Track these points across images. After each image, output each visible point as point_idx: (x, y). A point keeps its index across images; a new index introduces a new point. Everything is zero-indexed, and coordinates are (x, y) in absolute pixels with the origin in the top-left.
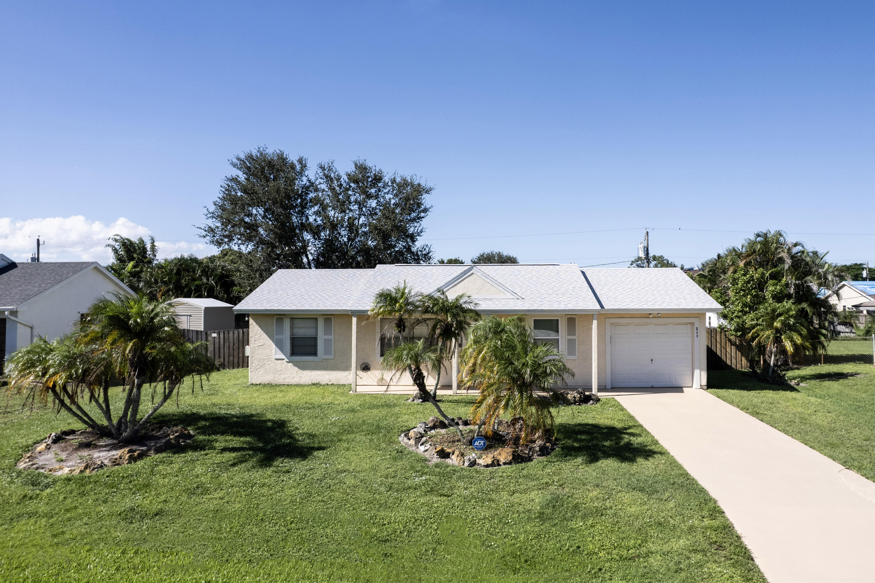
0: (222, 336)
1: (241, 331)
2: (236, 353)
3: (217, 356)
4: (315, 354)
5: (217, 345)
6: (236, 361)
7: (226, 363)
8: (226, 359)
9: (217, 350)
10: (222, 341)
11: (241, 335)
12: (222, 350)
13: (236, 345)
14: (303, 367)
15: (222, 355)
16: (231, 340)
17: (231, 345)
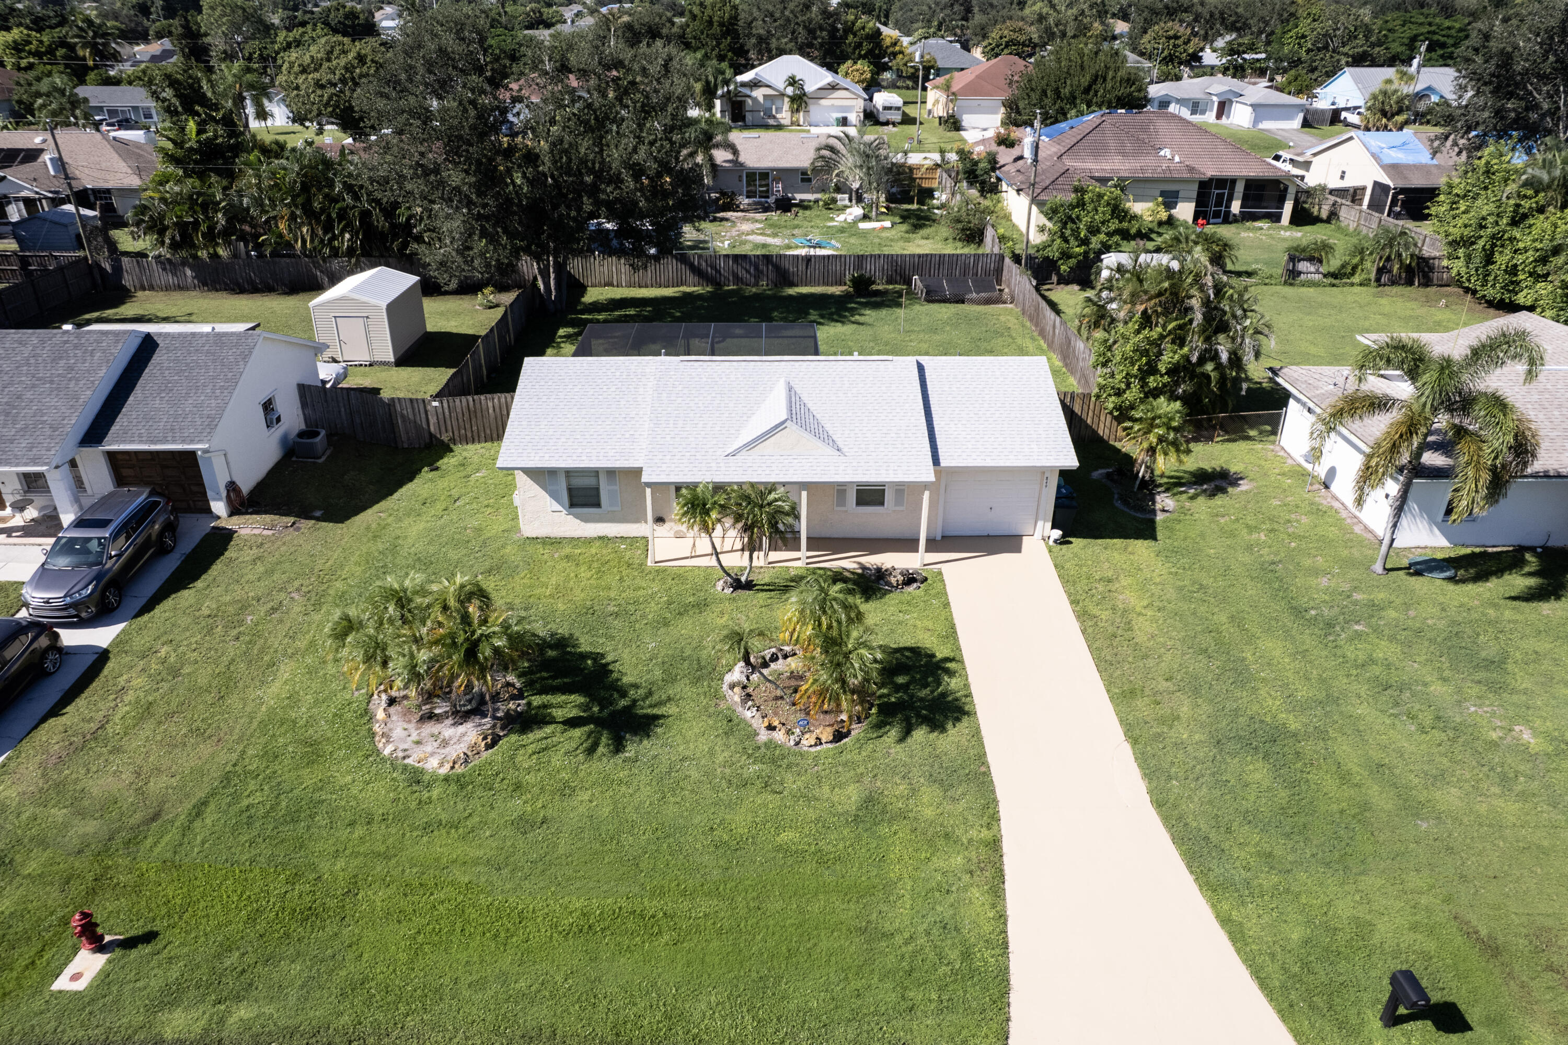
0: (445, 405)
1: (470, 398)
2: (468, 426)
3: (443, 429)
4: (598, 505)
5: (441, 417)
6: (469, 435)
7: (457, 437)
8: (456, 433)
9: (442, 423)
10: (447, 411)
11: (471, 403)
12: (449, 423)
13: (467, 415)
14: (586, 520)
15: (449, 428)
16: (459, 410)
17: (460, 416)
